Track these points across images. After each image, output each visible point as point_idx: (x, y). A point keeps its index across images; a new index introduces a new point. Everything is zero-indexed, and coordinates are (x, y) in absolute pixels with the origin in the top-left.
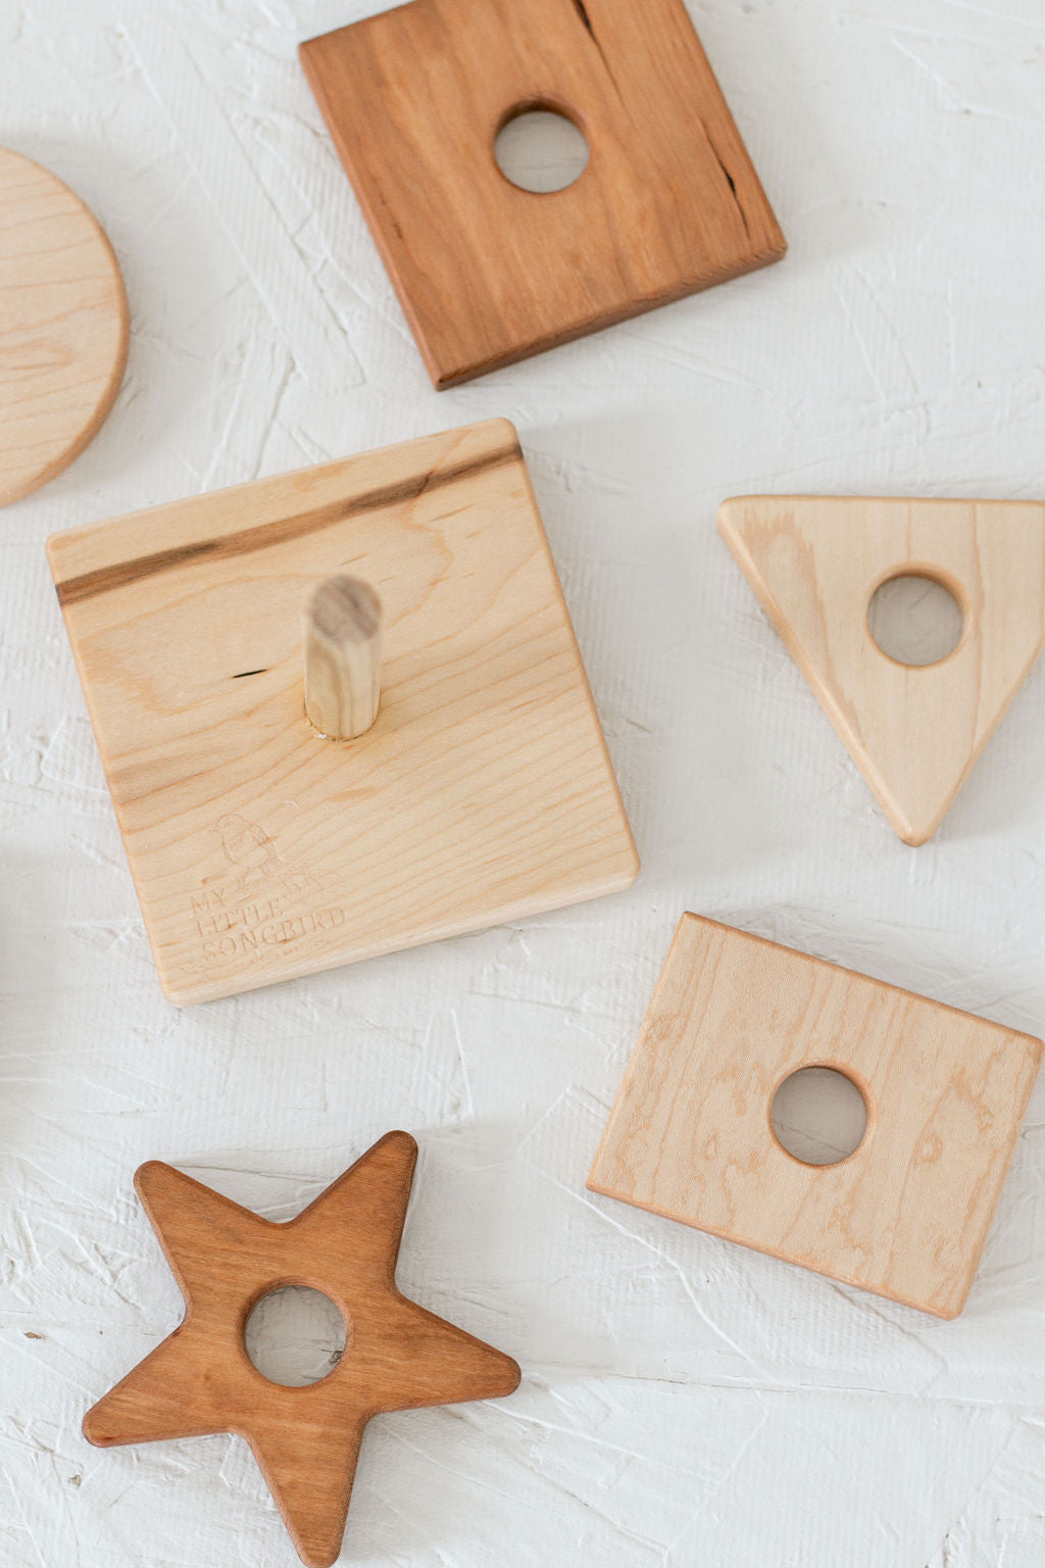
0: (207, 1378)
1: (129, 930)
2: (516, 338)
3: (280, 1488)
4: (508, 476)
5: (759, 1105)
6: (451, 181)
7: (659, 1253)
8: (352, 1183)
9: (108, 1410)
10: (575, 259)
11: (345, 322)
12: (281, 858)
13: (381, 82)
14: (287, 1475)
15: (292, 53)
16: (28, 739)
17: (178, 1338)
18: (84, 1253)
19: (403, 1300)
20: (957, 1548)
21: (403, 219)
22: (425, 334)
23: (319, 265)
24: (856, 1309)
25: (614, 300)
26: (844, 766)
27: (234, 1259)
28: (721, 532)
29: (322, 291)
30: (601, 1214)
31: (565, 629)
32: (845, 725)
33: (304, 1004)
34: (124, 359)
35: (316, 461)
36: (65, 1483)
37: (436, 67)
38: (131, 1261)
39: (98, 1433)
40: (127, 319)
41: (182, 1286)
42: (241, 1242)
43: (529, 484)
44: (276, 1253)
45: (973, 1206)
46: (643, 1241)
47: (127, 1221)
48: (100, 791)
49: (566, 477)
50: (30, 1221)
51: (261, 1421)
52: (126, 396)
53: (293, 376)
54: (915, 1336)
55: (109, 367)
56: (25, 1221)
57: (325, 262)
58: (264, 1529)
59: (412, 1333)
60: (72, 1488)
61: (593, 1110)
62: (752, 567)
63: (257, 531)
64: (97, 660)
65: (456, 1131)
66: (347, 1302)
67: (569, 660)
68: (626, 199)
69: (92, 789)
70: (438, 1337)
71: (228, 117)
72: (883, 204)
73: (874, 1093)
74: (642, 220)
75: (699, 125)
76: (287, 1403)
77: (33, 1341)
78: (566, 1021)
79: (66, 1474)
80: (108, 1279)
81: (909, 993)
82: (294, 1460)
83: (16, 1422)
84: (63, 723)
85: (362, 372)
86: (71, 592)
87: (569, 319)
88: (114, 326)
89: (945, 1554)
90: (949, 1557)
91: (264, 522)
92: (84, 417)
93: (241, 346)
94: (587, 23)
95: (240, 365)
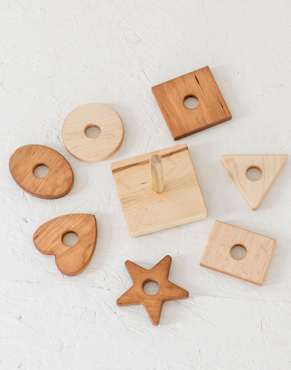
0: (137, 294)
1: (124, 226)
2: (187, 131)
3: (149, 311)
4: (186, 152)
5: (228, 250)
6: (176, 107)
7: (212, 276)
8: (161, 263)
9: (120, 299)
10: (197, 119)
11: (159, 131)
12: (149, 212)
13: (165, 93)
14: (150, 309)
15: (150, 89)
16: (108, 196)
17: (132, 288)
18: (117, 277)
19: (169, 282)
20: (263, 323)
21: (169, 114)
22: (172, 131)
23: (155, 122)
24: (246, 285)
25: (203, 125)
26: (243, 198)
27: (141, 275)
28: (222, 162)
29: (156, 126)
30: (202, 270)
31: (195, 176)
32: (242, 190)
33: (153, 237)
34: (123, 136)
35: (153, 151)
36: (113, 313)
37: (174, 90)
38: (124, 278)
39: (119, 302)
40: (124, 131)
41: (133, 280)
42: (142, 273)
43: (189, 153)
44: (148, 274)
45: (264, 266)
46: (210, 274)
47: (124, 272)
48: (119, 204)
49: (196, 154)
50: (108, 272)
51: (146, 300)
52: (124, 143)
53: (151, 139)
54: (256, 289)
55: (121, 138)
56: (107, 272)
57: (156, 121)
58: (146, 320)
59: (170, 286)
60: (115, 314)
61: (201, 253)
62: (226, 166)
63: (145, 161)
64: (119, 182)
65: (178, 257)
66: (160, 282)
67: (196, 180)
68: (205, 110)
69: (118, 204)
70: (175, 287)
71: (140, 100)
72: (249, 110)
73: (247, 248)
74: (208, 113)
75: (217, 98)
76: (150, 298)
77: (108, 290)
78: (196, 239)
79: (114, 312)
80: (121, 281)
81: (253, 232)
82: (151, 306)
83: (105, 303)
84: (113, 194)
85: (162, 138)
86: (114, 171)
87: (196, 128)
88: (122, 131)
89: (261, 324)
90: (262, 325)
91: (146, 160)
92: (117, 145)
93: (142, 135)
94: (198, 83)
95: (142, 138)
